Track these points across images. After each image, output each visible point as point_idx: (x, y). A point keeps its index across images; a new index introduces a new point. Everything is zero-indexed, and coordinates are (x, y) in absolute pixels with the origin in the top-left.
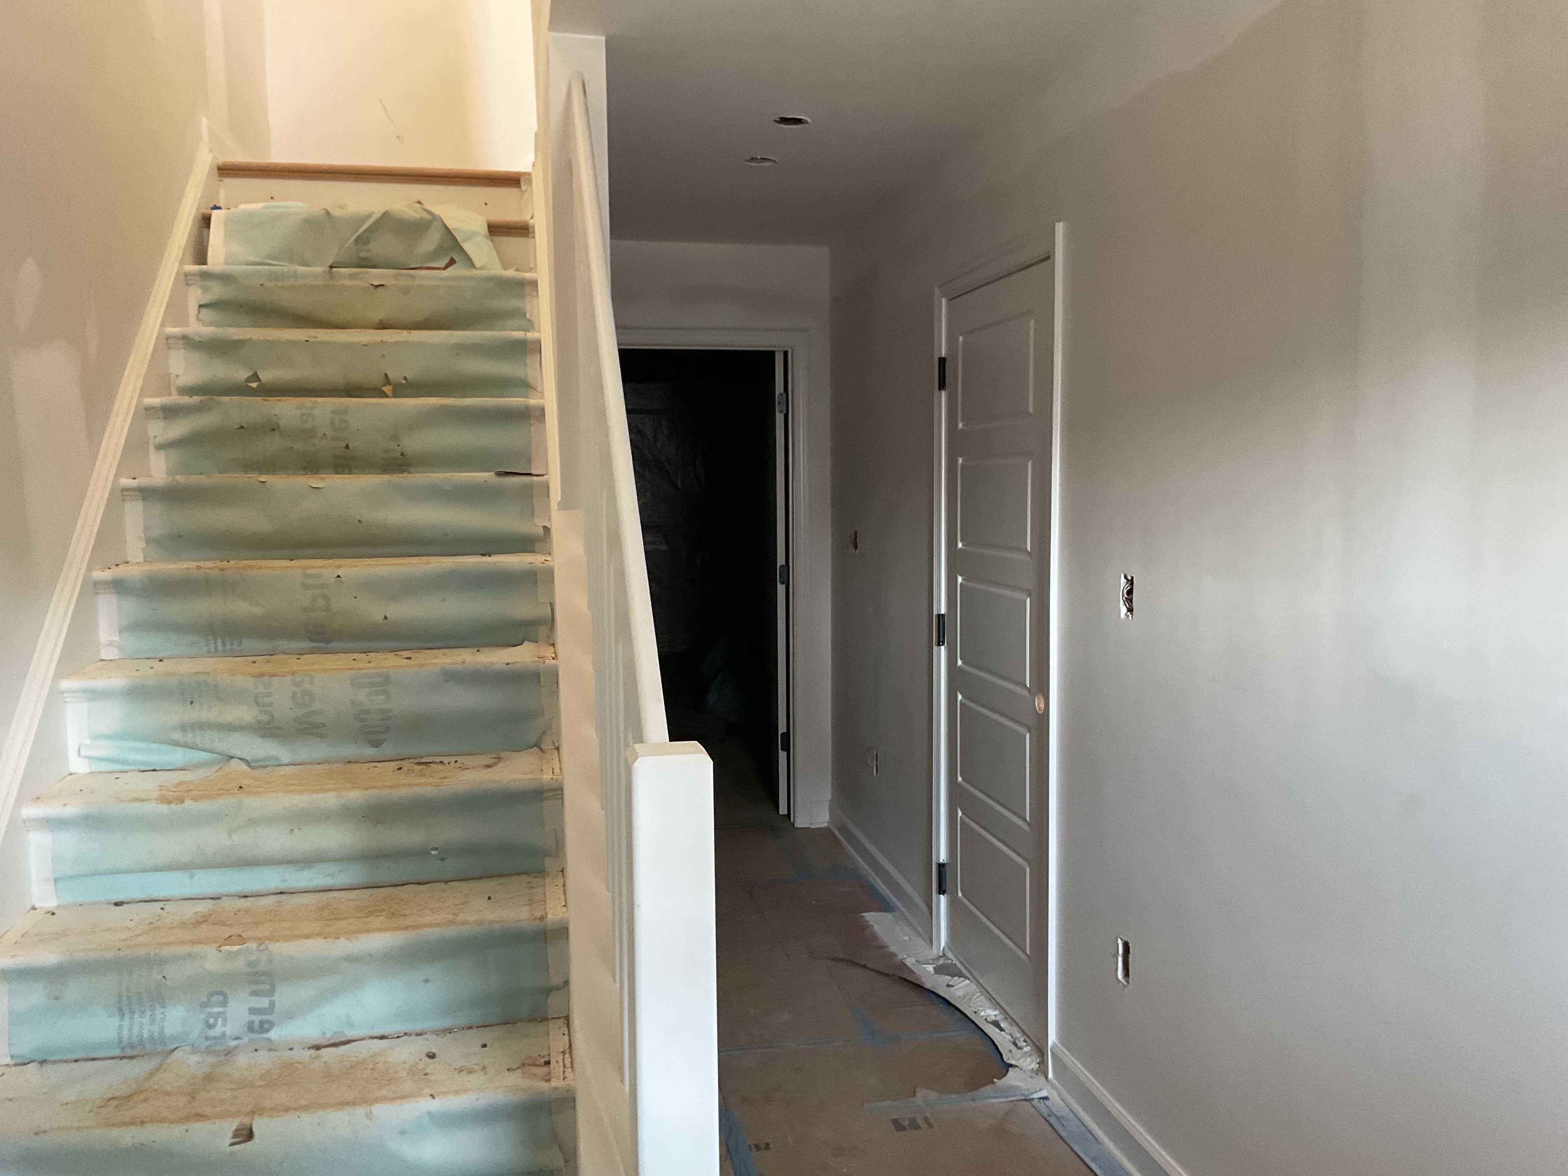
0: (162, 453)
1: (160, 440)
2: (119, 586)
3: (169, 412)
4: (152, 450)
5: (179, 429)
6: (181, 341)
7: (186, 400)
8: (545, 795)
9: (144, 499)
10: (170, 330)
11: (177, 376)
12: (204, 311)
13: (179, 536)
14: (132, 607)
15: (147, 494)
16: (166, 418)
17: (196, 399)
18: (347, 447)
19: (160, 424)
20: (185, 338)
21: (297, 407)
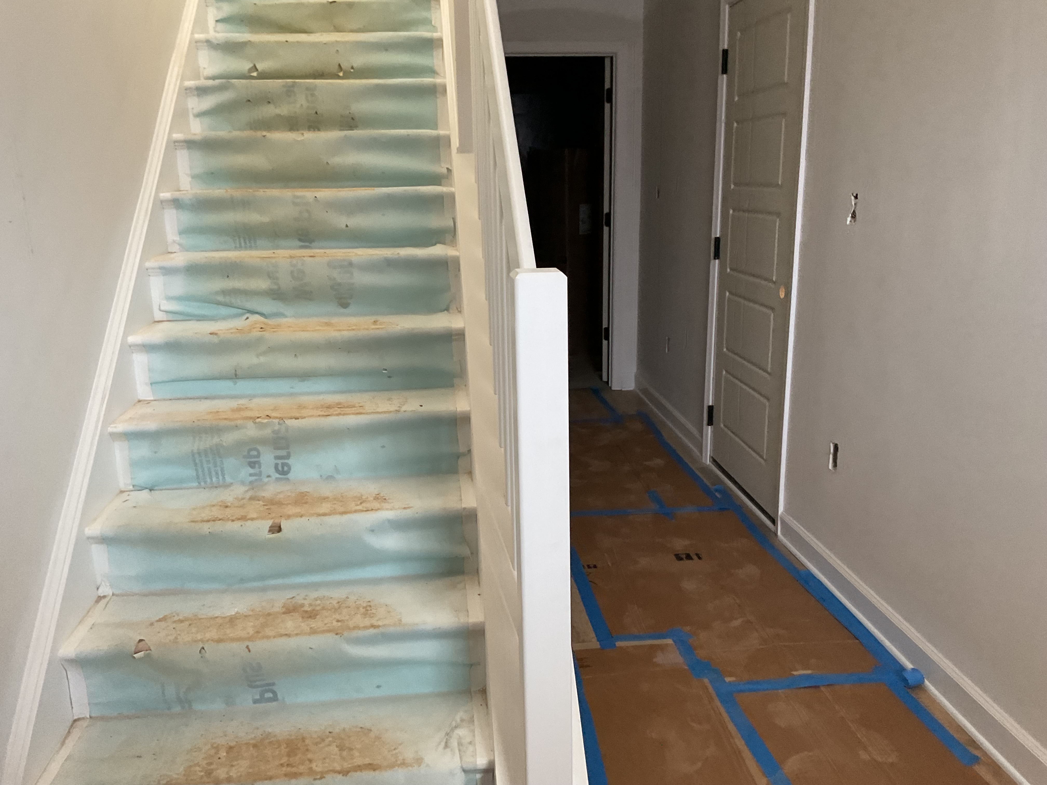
0: (198, 119)
1: (196, 111)
2: (177, 203)
3: (202, 91)
4: (191, 116)
5: (208, 103)
6: (205, 44)
7: (210, 83)
8: (453, 337)
9: (189, 148)
10: (197, 36)
11: (204, 68)
12: (219, 24)
13: (212, 173)
14: (187, 218)
15: (190, 144)
16: (198, 95)
17: (217, 82)
18: (316, 113)
19: (196, 99)
20: (208, 41)
21: (284, 86)
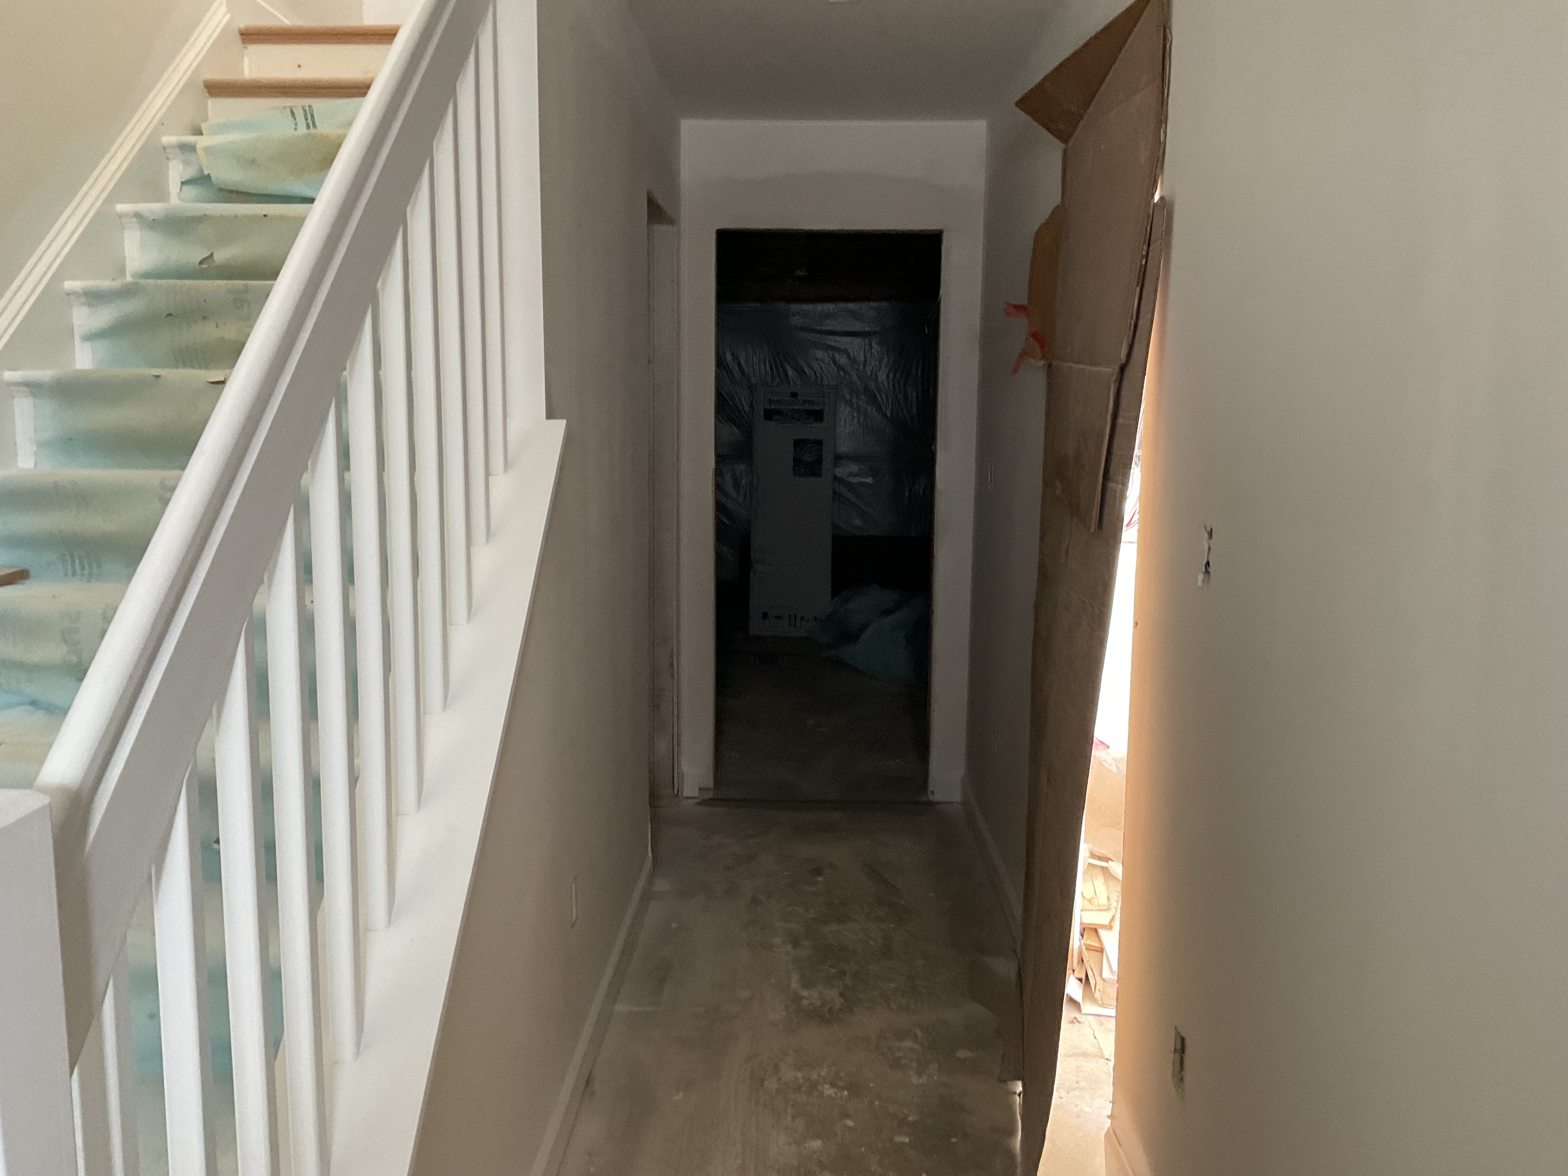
0: (88, 345)
1: (86, 330)
3: (94, 298)
4: (77, 338)
5: (104, 317)
6: (135, 220)
9: (34, 395)
11: (135, 260)
12: (185, 188)
13: (70, 439)
16: (89, 305)
19: (85, 310)
20: (138, 215)
21: (229, 291)
